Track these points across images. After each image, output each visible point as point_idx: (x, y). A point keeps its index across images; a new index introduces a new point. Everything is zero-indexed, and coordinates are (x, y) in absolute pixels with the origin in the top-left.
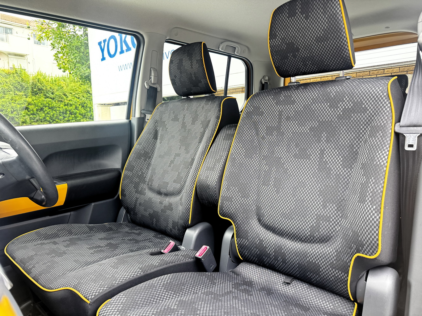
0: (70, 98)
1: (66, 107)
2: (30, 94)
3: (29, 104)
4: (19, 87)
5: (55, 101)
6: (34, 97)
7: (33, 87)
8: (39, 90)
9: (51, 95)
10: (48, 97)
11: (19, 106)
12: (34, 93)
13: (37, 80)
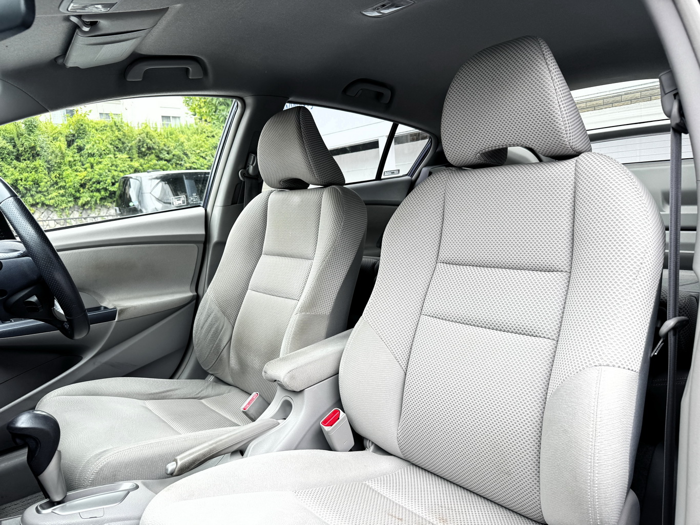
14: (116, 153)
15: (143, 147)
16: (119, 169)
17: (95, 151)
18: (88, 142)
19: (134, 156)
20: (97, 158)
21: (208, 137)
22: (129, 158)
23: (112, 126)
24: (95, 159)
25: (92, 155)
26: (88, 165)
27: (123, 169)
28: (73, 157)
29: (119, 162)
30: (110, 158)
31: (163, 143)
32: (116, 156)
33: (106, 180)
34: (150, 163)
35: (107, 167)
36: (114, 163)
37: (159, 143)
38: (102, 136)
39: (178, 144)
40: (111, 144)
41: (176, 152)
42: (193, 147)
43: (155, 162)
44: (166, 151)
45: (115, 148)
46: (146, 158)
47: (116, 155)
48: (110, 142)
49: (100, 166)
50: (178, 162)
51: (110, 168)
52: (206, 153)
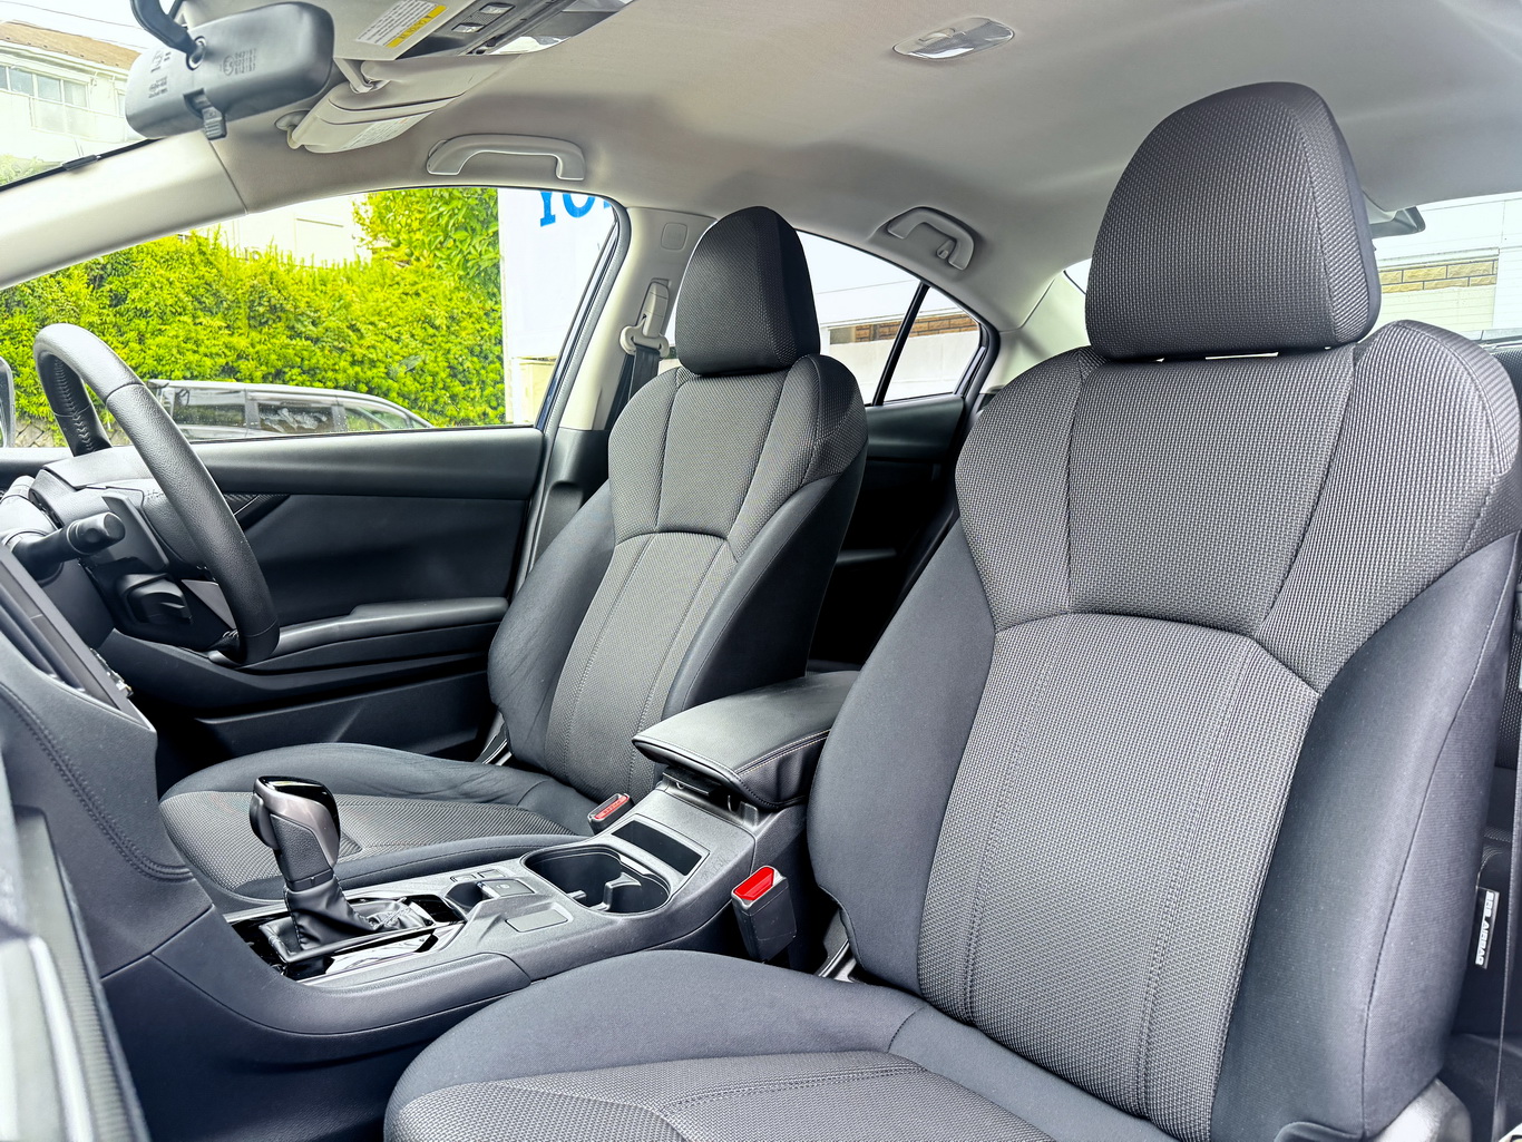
0: (370, 339)
1: (358, 369)
2: (242, 323)
3: (239, 357)
4: (209, 301)
5: (322, 349)
6: (254, 334)
7: (253, 301)
8: (273, 309)
9: (311, 327)
10: (299, 335)
11: (208, 362)
12: (257, 322)
13: (266, 277)
14: (199, 313)
15: (260, 304)
16: (202, 349)
17: (152, 304)
18: (135, 286)
19: (239, 324)
20: (155, 322)
21: (407, 294)
22: (228, 327)
23: (193, 255)
24: (148, 323)
25: (144, 314)
26: (132, 335)
27: (214, 350)
28: (100, 315)
29: (202, 335)
30: (185, 323)
31: (307, 299)
32: (198, 321)
33: (172, 371)
34: (274, 340)
35: (175, 342)
36: (193, 335)
37: (294, 299)
38: (167, 274)
39: (338, 305)
40: (188, 293)
41: (332, 323)
42: (373, 315)
43: (284, 339)
44: (309, 317)
45: (196, 303)
46: (265, 330)
47: (198, 317)
48: (186, 289)
49: (160, 339)
50: (336, 343)
51: (184, 345)
52: (397, 329)
